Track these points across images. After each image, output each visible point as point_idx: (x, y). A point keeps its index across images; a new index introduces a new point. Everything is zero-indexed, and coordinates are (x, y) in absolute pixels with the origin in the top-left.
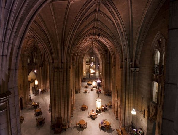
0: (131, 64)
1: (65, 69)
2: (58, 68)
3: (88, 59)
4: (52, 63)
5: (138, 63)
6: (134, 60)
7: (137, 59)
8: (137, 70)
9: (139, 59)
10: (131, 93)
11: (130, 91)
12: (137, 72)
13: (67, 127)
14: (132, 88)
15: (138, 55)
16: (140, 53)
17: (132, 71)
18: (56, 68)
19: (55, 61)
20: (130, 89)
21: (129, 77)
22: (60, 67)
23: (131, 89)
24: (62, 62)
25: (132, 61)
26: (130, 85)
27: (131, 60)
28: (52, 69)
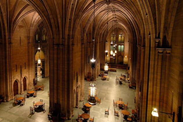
0: (157, 41)
1: (66, 47)
2: (58, 45)
3: (113, 37)
4: (53, 38)
5: (169, 40)
6: (161, 36)
7: (168, 34)
8: (168, 52)
9: (170, 34)
10: (156, 85)
11: (155, 82)
12: (168, 55)
13: (67, 118)
14: (159, 77)
15: (169, 28)
16: (172, 26)
17: (159, 52)
18: (56, 45)
19: (55, 36)
20: (155, 80)
21: (155, 61)
22: (61, 44)
23: (157, 78)
24: (63, 38)
25: (159, 37)
26: (155, 73)
27: (157, 36)
28: (52, 45)
